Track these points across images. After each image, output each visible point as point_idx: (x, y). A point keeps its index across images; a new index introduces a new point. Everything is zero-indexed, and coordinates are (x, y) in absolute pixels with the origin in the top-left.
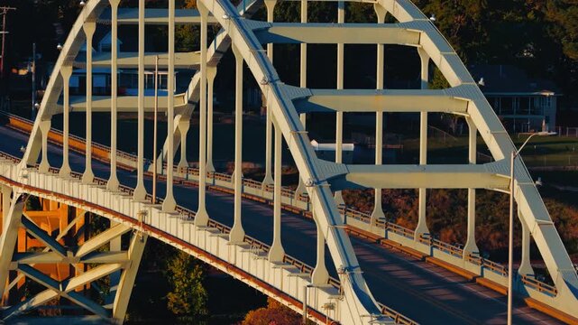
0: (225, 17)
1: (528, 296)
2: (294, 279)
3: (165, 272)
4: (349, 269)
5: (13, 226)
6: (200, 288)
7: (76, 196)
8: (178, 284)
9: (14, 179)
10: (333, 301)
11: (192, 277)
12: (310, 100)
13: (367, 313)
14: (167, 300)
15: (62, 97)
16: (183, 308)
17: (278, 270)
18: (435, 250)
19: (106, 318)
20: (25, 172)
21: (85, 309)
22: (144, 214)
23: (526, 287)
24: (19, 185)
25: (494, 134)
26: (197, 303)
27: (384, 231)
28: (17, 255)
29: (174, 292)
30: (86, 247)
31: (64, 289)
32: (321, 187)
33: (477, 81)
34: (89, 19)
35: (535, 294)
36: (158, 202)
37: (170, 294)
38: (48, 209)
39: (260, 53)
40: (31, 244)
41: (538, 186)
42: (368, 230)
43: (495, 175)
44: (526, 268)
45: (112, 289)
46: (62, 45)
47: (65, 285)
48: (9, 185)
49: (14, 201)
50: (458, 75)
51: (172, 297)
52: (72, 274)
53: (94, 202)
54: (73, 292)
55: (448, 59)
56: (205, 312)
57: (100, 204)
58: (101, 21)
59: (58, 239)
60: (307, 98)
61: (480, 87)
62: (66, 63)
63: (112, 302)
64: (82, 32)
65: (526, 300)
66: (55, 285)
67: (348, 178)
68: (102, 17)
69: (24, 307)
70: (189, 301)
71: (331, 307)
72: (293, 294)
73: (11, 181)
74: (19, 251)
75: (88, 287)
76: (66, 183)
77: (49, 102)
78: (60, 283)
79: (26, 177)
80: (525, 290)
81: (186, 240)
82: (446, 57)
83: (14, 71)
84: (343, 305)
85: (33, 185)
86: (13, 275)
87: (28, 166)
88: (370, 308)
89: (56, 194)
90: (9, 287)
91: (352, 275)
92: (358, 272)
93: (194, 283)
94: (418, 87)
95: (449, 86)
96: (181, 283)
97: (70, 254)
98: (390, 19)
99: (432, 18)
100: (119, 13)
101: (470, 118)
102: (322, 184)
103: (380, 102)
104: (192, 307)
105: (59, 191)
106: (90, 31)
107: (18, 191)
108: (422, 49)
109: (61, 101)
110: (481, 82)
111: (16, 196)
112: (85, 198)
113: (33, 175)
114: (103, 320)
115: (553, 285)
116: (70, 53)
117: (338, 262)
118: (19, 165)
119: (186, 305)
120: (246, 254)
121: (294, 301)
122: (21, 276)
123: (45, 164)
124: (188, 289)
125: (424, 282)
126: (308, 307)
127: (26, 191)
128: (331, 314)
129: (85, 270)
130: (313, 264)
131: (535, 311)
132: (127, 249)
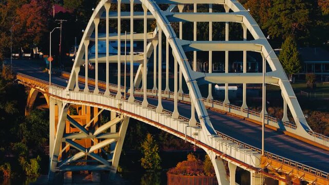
0: (154, 10)
1: (286, 130)
2: (182, 124)
3: (140, 148)
4: (204, 117)
5: (63, 120)
6: (157, 156)
7: (91, 101)
8: (146, 154)
9: (63, 97)
10: (197, 131)
11: (153, 150)
12: (190, 46)
13: (210, 134)
14: (141, 162)
15: (84, 55)
16: (149, 166)
17: (176, 122)
18: (249, 115)
19: (109, 166)
20: (68, 93)
21: (99, 162)
22: (121, 105)
23: (285, 127)
24: (66, 99)
25: (272, 60)
26: (155, 164)
27: (229, 109)
28: (65, 135)
29: (144, 158)
30: (98, 131)
31: (88, 152)
32: (193, 83)
33: (266, 37)
34: (96, 17)
35: (289, 129)
36: (127, 99)
37: (142, 159)
38: (81, 115)
39: (168, 26)
40: (73, 130)
41: (290, 82)
42: (222, 109)
43: (271, 77)
44: (285, 119)
45: (112, 152)
46: (84, 30)
47: (89, 149)
48: (61, 100)
49: (64, 107)
50: (258, 34)
51: (143, 160)
52: (92, 144)
53: (99, 103)
54: (92, 153)
55: (254, 27)
56: (159, 168)
57: (102, 103)
58: (102, 18)
59: (85, 127)
60: (189, 45)
61: (268, 40)
62: (86, 39)
63: (112, 158)
64: (93, 24)
65: (284, 132)
66: (84, 149)
67: (206, 79)
68: (102, 16)
69: (69, 161)
70: (152, 162)
71: (196, 134)
72: (182, 132)
73: (62, 98)
74: (66, 132)
75: (100, 151)
76: (87, 95)
77: (79, 58)
78: (86, 149)
79: (68, 95)
80: (284, 128)
81: (138, 114)
82: (253, 27)
83: (67, 54)
84: (201, 133)
85: (72, 99)
86: (64, 145)
87: (70, 90)
88: (212, 132)
89: (82, 101)
90: (61, 151)
91: (205, 119)
92: (208, 118)
93: (154, 153)
94: (242, 39)
95: (254, 39)
96: (148, 153)
97: (91, 134)
98: (231, 11)
99: (249, 10)
100: (109, 14)
101: (262, 53)
102: (194, 81)
103: (227, 47)
104: (153, 165)
105: (83, 100)
106: (97, 22)
107: (65, 103)
108: (243, 24)
109: (84, 58)
110: (268, 37)
111: (64, 105)
112: (95, 101)
113: (72, 93)
114: (107, 167)
115: (295, 124)
116: (88, 33)
117: (199, 114)
118: (65, 90)
119: (150, 164)
120: (163, 116)
121: (182, 134)
122: (68, 145)
123: (77, 88)
124: (152, 156)
125: (241, 127)
126: (187, 136)
127: (68, 102)
128: (197, 138)
129: (99, 142)
130: (190, 117)
131: (287, 136)
132: (118, 132)
